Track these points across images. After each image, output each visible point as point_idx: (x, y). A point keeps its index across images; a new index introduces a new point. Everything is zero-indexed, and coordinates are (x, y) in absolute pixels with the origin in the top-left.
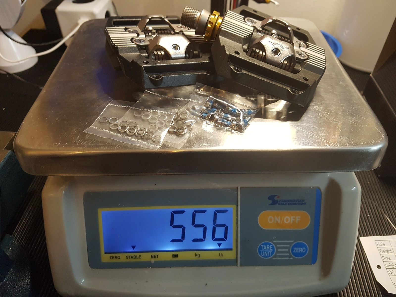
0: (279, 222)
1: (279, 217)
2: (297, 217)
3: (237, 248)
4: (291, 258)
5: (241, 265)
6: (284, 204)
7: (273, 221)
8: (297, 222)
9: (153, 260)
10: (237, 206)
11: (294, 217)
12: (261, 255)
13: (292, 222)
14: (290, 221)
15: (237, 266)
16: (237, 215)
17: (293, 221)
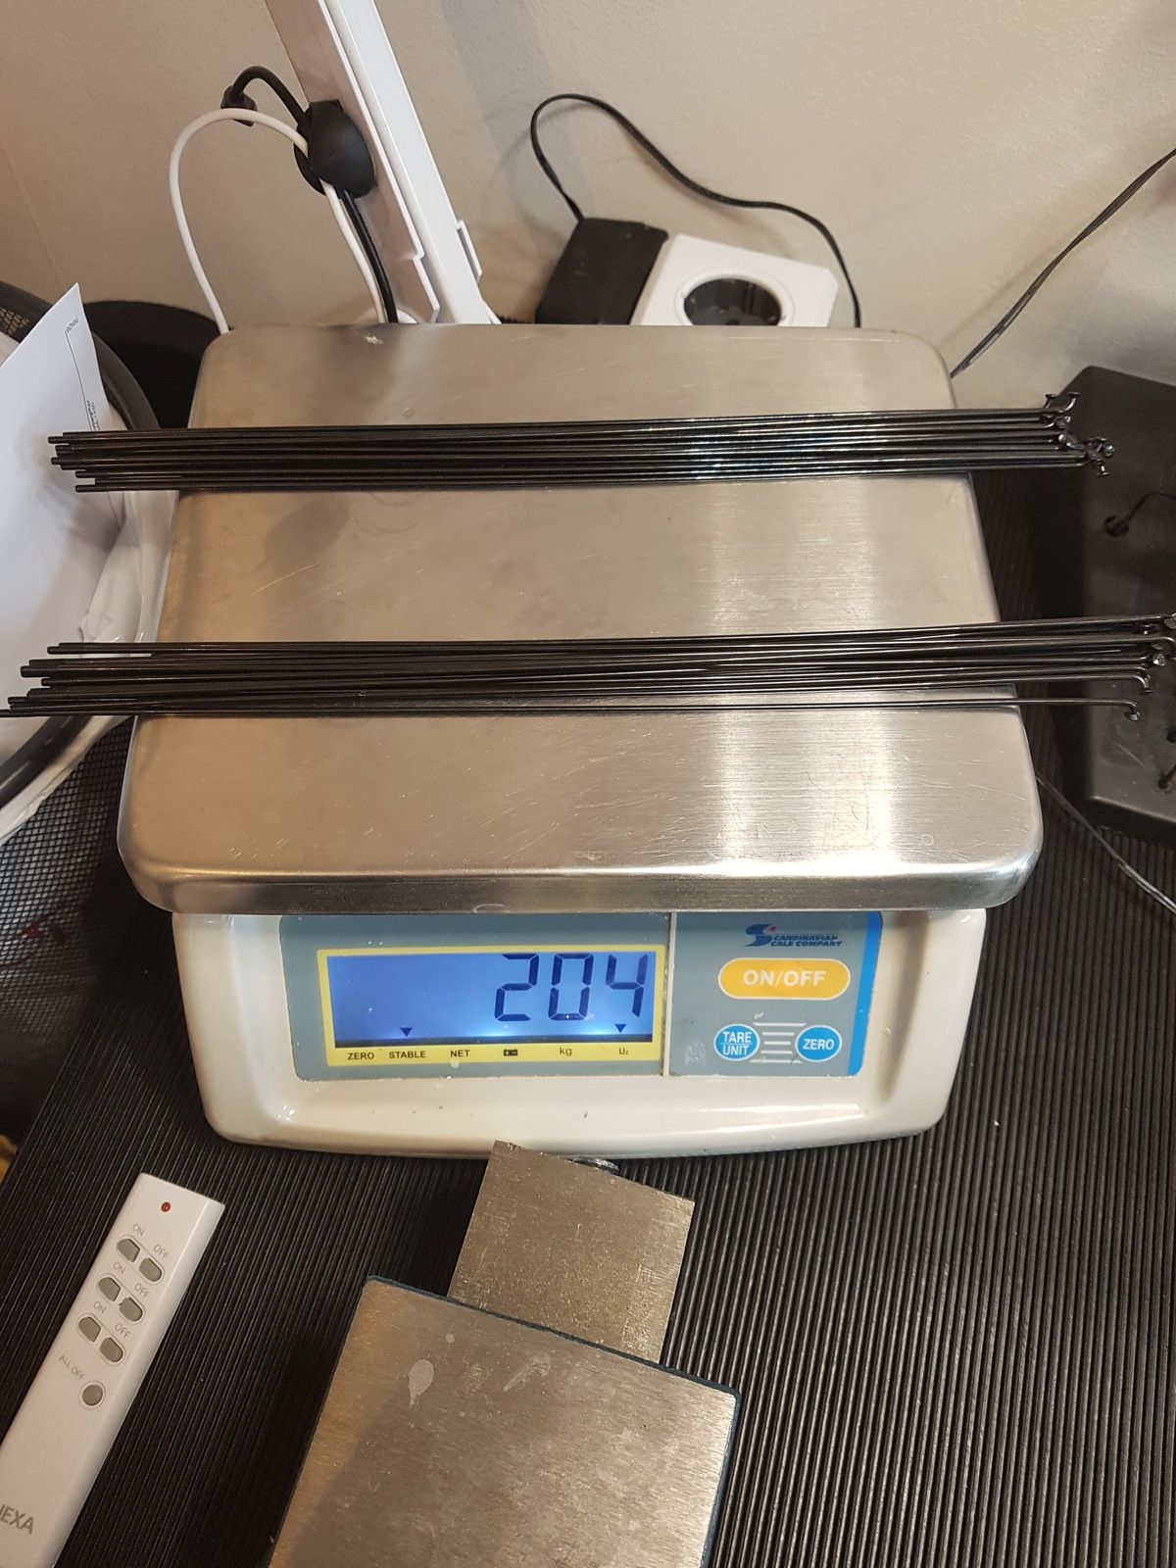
0: (771, 983)
1: (772, 973)
2: (817, 973)
3: (663, 1036)
4: (797, 1062)
5: (672, 1074)
6: (785, 945)
7: (756, 980)
8: (815, 983)
9: (455, 1062)
10: (668, 947)
11: (811, 972)
12: (722, 1052)
13: (803, 983)
14: (800, 981)
15: (662, 1074)
16: (667, 967)
17: (807, 982)
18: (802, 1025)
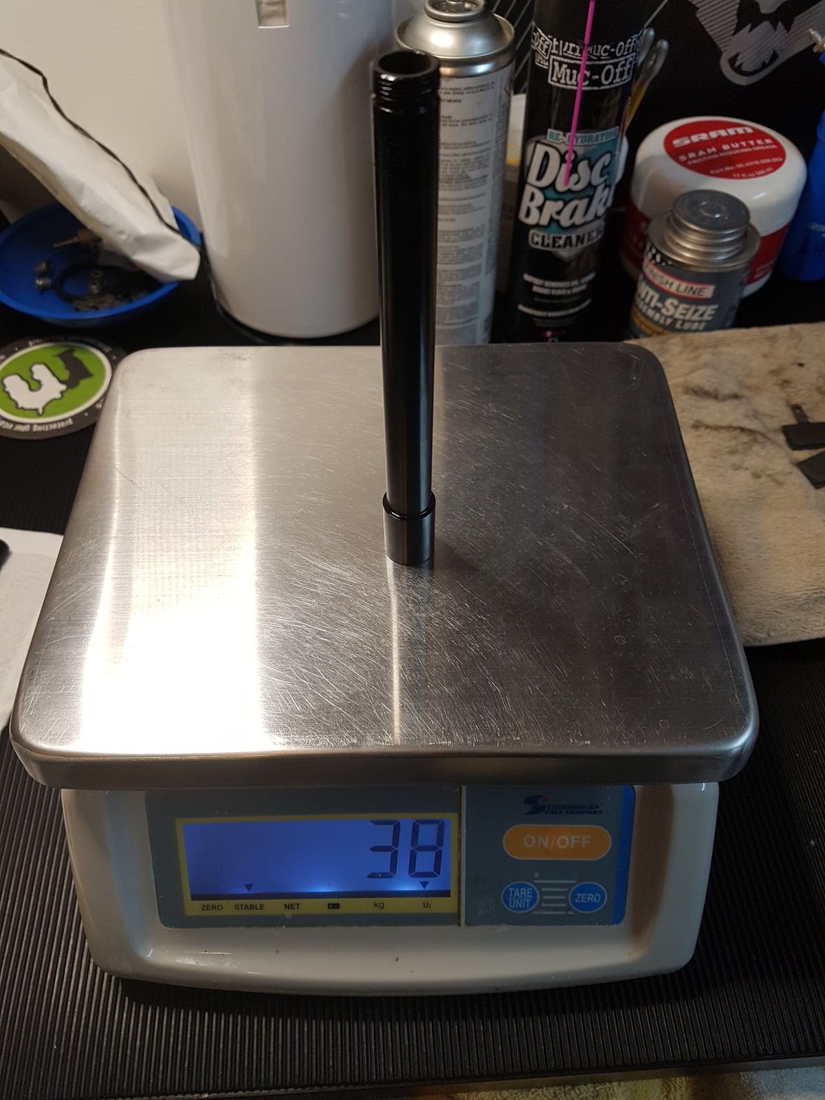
0: (546, 844)
1: (547, 838)
2: (584, 837)
3: (459, 891)
4: (571, 913)
5: (468, 924)
6: (556, 813)
7: (534, 843)
8: (583, 846)
9: (288, 914)
10: (460, 815)
12: (508, 906)
13: (572, 847)
14: (570, 844)
15: (459, 925)
16: (460, 832)
17: (576, 845)
18: (573, 882)
